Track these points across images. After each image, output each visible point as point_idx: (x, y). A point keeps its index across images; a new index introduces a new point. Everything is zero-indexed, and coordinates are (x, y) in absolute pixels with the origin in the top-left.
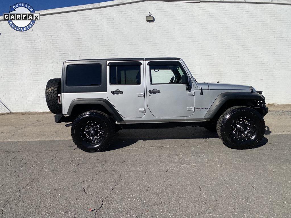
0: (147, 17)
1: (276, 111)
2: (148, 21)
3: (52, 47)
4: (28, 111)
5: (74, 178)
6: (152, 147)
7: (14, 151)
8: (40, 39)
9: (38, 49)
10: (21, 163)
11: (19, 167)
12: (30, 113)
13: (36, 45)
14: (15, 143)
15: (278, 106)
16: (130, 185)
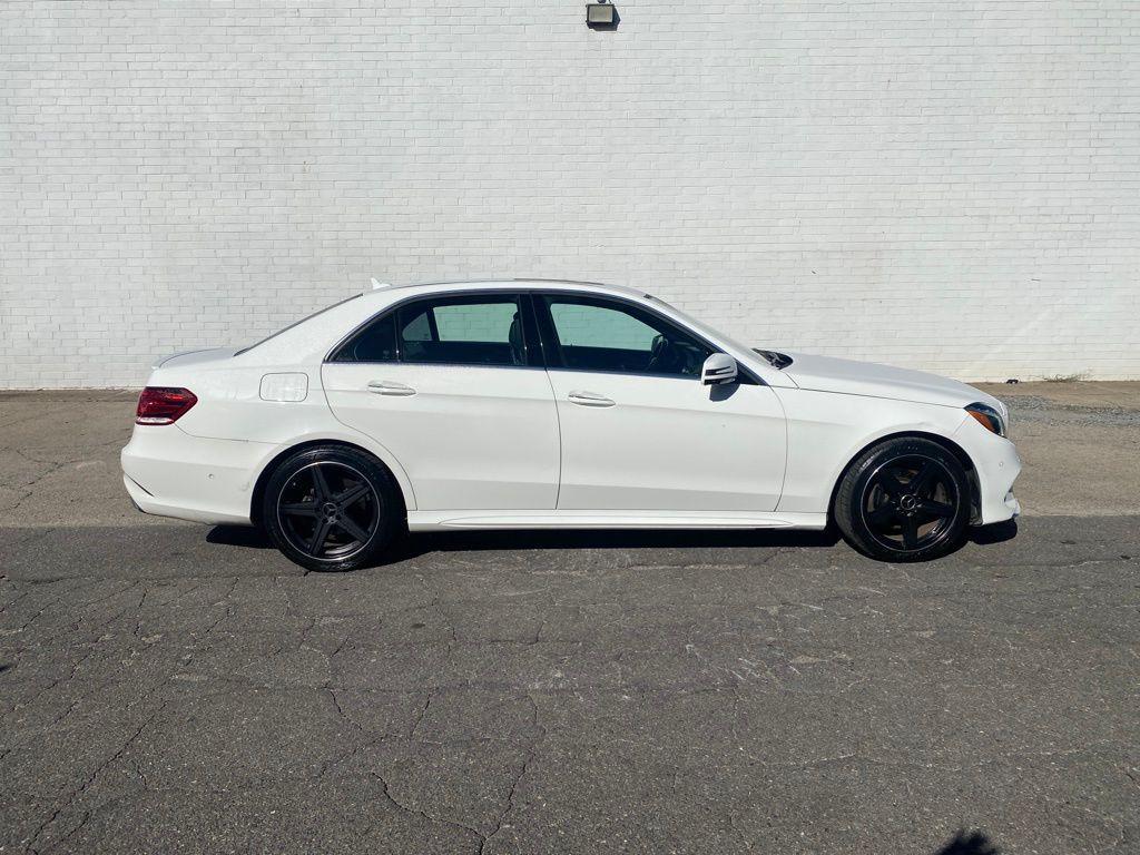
0: (589, 6)
1: (1093, 410)
2: (592, 25)
3: (186, 118)
4: (83, 386)
5: (330, 720)
6: (641, 568)
7: (39, 576)
8: (136, 84)
9: (128, 127)
10: (76, 639)
11: (70, 659)
12: (91, 396)
13: (120, 109)
14: (41, 537)
15: (1094, 386)
16: (589, 763)
